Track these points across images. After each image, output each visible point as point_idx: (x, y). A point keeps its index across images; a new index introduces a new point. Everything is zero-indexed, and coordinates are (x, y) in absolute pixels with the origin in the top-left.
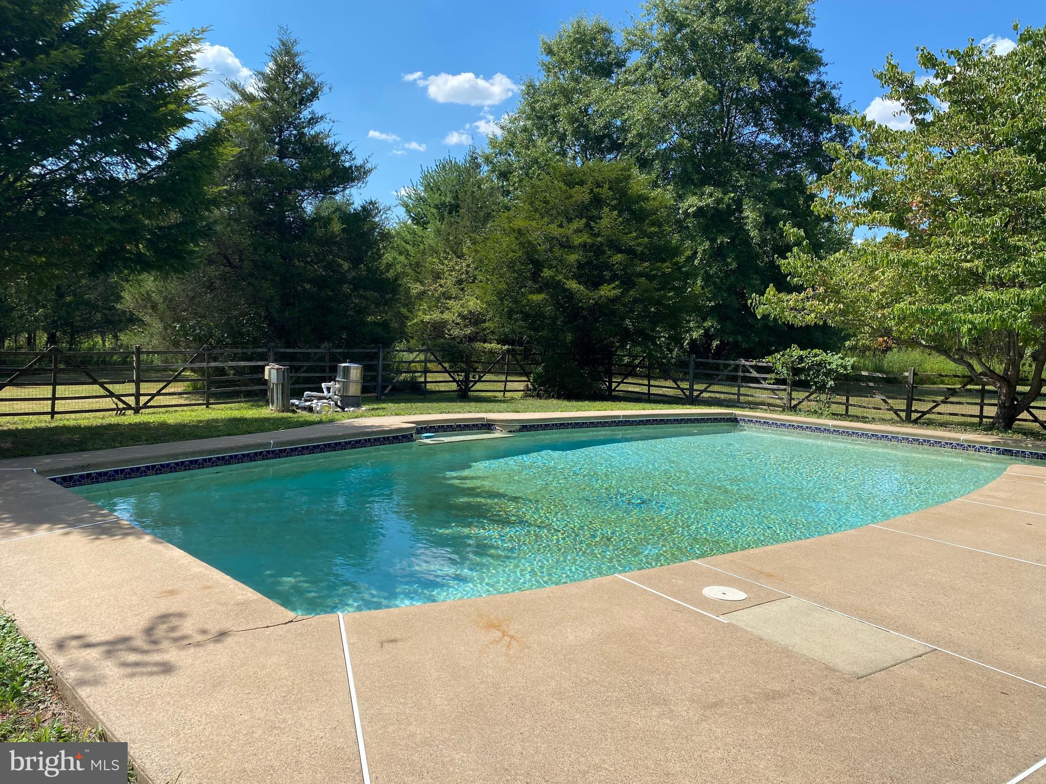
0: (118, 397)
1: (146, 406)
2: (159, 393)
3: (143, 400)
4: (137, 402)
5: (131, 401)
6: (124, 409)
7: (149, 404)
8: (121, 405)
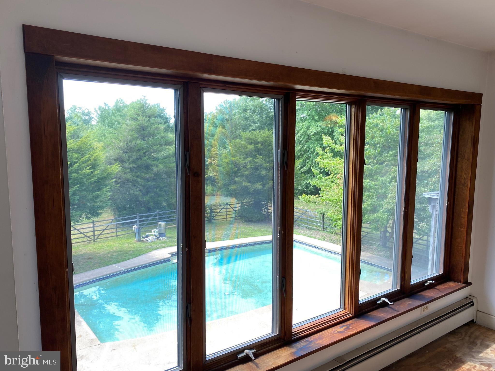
0: (88, 237)
1: (97, 239)
2: (101, 234)
3: (96, 237)
4: (94, 237)
5: (92, 237)
6: (90, 240)
7: (98, 238)
8: (89, 239)
